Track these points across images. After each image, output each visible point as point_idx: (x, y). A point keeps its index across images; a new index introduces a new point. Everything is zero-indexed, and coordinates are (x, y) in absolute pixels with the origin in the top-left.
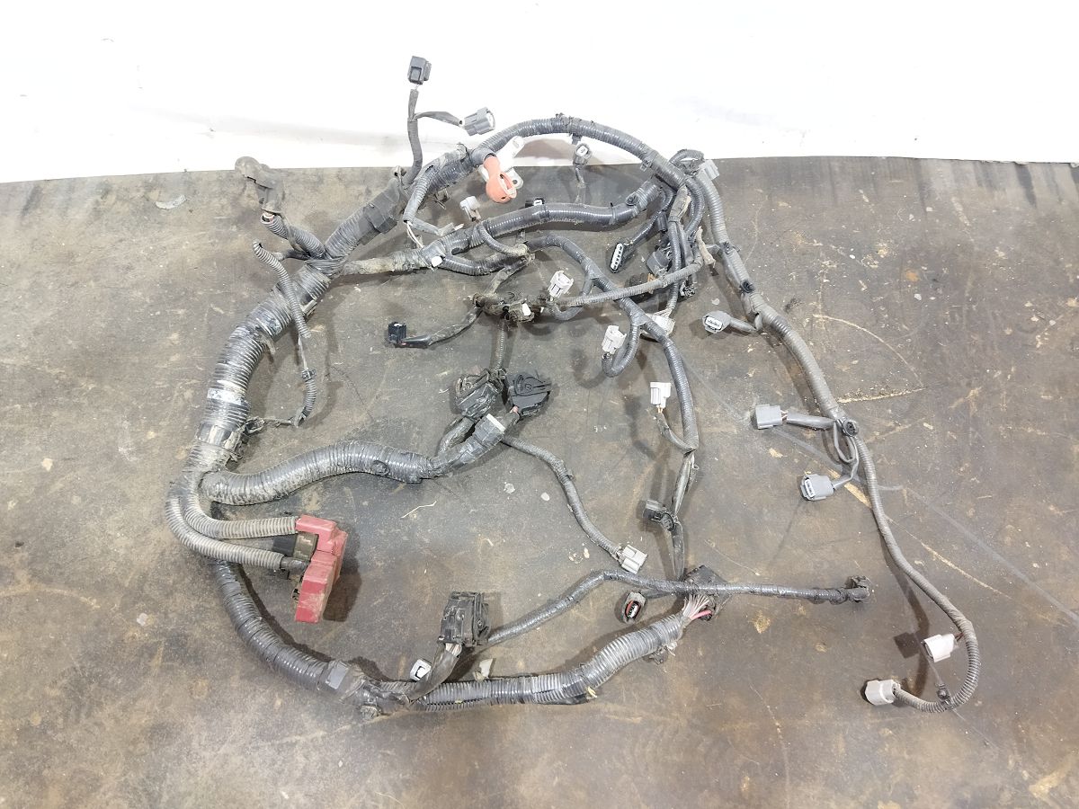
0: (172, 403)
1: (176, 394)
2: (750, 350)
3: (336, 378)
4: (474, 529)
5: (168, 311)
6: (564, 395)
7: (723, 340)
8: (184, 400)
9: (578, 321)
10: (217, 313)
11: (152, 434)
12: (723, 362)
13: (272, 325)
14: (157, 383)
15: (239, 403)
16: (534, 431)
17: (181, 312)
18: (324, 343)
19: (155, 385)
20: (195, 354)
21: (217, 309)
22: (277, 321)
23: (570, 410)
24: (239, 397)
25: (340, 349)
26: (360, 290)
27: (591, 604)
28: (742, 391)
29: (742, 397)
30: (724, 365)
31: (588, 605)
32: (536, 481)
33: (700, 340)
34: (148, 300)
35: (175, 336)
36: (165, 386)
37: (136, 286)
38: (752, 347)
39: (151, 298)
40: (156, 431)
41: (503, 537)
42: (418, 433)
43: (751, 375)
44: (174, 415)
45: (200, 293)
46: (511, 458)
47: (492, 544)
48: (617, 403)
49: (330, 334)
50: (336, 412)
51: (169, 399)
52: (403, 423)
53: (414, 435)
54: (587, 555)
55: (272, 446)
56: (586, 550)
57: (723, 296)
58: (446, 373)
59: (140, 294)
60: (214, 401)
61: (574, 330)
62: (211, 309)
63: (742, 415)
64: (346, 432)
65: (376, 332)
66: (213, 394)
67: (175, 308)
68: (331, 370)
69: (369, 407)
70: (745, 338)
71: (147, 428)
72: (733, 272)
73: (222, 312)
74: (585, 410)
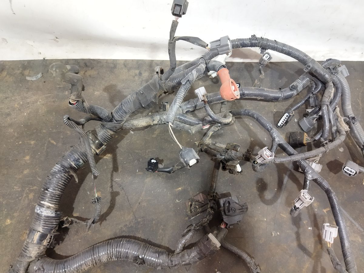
0: (22, 201)
1: (25, 195)
3: (116, 189)
5: (26, 142)
8: (28, 199)
10: (53, 144)
11: (8, 221)
13: (77, 163)
14: (15, 187)
15: (54, 215)
17: (33, 142)
18: (111, 166)
19: (13, 188)
20: (37, 169)
21: (52, 142)
22: (81, 161)
23: (256, 219)
24: (53, 211)
25: (120, 169)
26: (133, 133)
30: (350, 193)
34: (16, 134)
35: (28, 158)
36: (19, 190)
37: (11, 125)
39: (18, 133)
40: (11, 219)
42: (163, 230)
44: (22, 209)
45: (44, 131)
48: (285, 216)
49: (115, 160)
50: (114, 213)
51: (20, 198)
52: (154, 222)
53: (160, 231)
55: (76, 234)
57: (345, 146)
58: (180, 188)
59: (12, 130)
60: (38, 214)
62: (49, 142)
64: (120, 227)
65: (141, 160)
66: (38, 210)
67: (30, 140)
68: (114, 183)
69: (134, 210)
71: (6, 218)
73: (55, 143)
74: (265, 219)
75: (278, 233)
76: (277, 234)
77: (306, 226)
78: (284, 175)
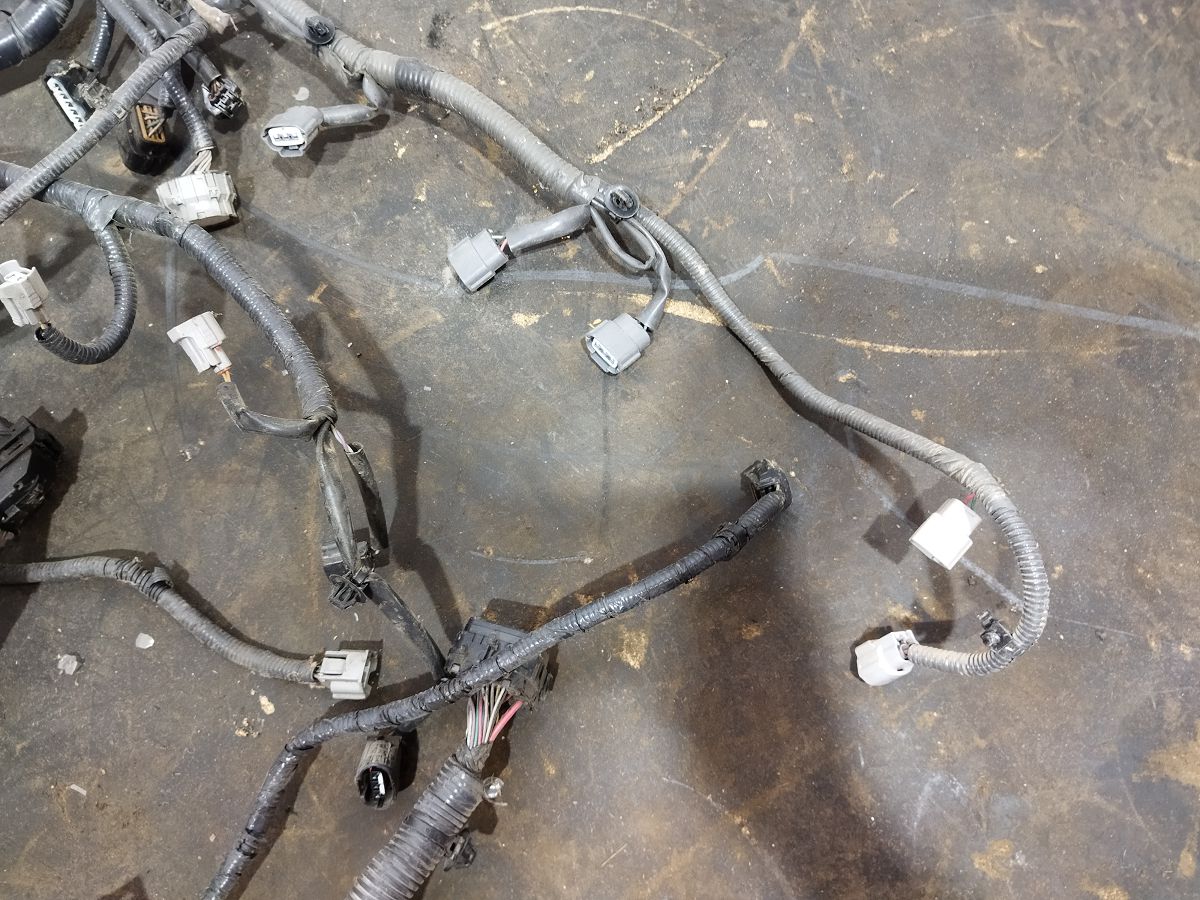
2: (401, 152)
4: (38, 782)
6: (98, 422)
7: (345, 160)
9: (67, 268)
12: (362, 200)
16: (70, 524)
23: (122, 445)
27: (315, 798)
28: (418, 236)
29: (422, 247)
30: (368, 205)
31: (311, 803)
32: (115, 621)
33: (303, 181)
38: (403, 144)
41: (99, 766)
43: (422, 198)
46: (51, 603)
47: (84, 792)
54: (269, 708)
56: (264, 700)
57: (311, 78)
61: (69, 286)
63: (439, 280)
70: (384, 135)
72: (283, 20)
74: (149, 429)
75: (202, 443)
76: (200, 446)
77: (276, 373)
78: (160, 270)
